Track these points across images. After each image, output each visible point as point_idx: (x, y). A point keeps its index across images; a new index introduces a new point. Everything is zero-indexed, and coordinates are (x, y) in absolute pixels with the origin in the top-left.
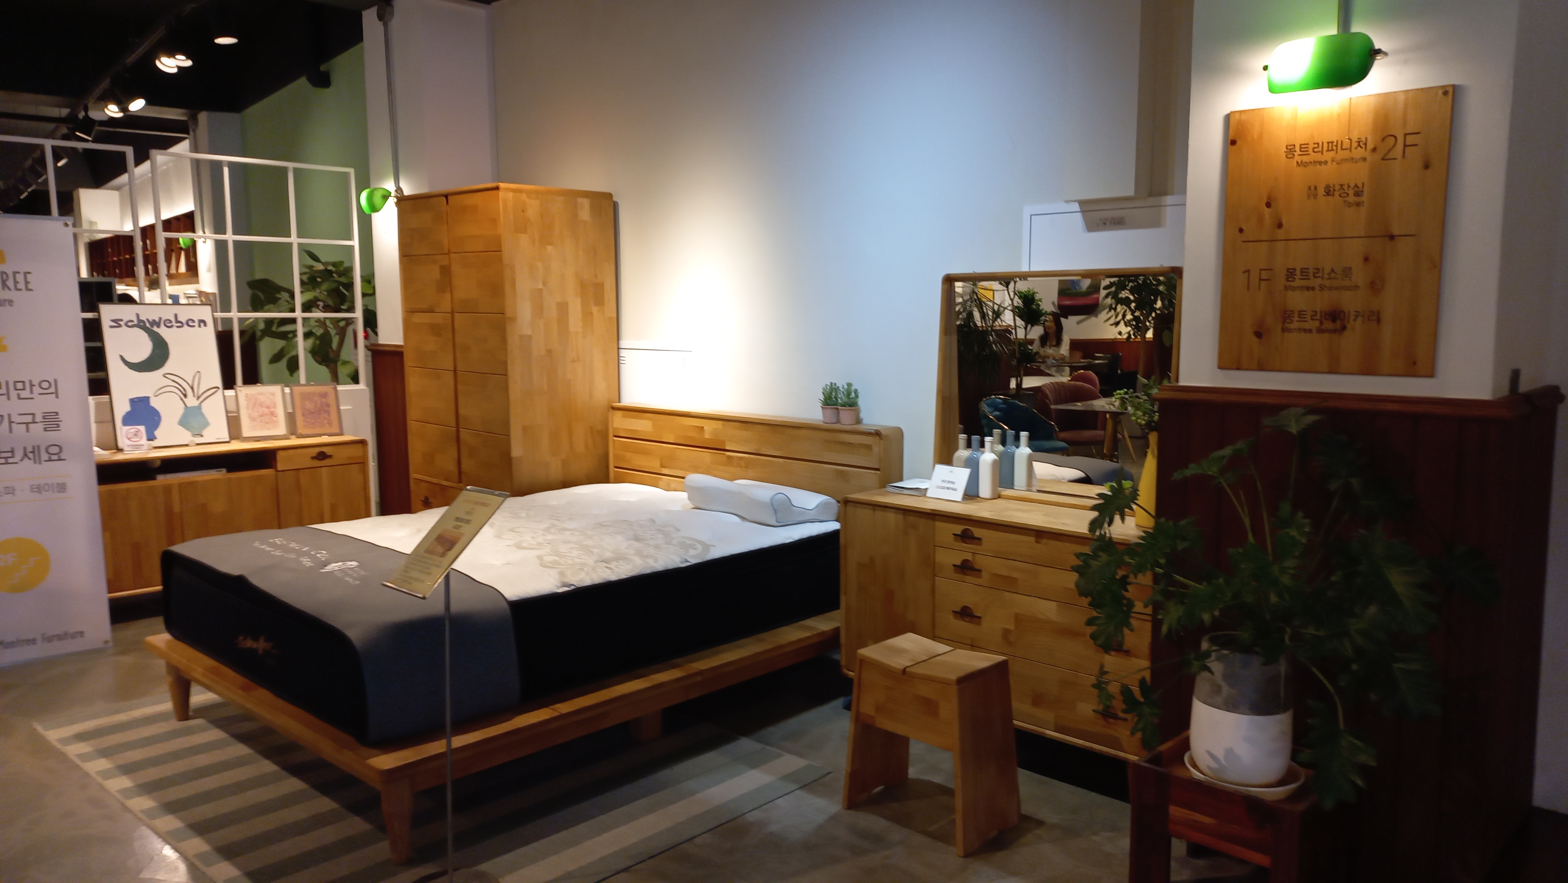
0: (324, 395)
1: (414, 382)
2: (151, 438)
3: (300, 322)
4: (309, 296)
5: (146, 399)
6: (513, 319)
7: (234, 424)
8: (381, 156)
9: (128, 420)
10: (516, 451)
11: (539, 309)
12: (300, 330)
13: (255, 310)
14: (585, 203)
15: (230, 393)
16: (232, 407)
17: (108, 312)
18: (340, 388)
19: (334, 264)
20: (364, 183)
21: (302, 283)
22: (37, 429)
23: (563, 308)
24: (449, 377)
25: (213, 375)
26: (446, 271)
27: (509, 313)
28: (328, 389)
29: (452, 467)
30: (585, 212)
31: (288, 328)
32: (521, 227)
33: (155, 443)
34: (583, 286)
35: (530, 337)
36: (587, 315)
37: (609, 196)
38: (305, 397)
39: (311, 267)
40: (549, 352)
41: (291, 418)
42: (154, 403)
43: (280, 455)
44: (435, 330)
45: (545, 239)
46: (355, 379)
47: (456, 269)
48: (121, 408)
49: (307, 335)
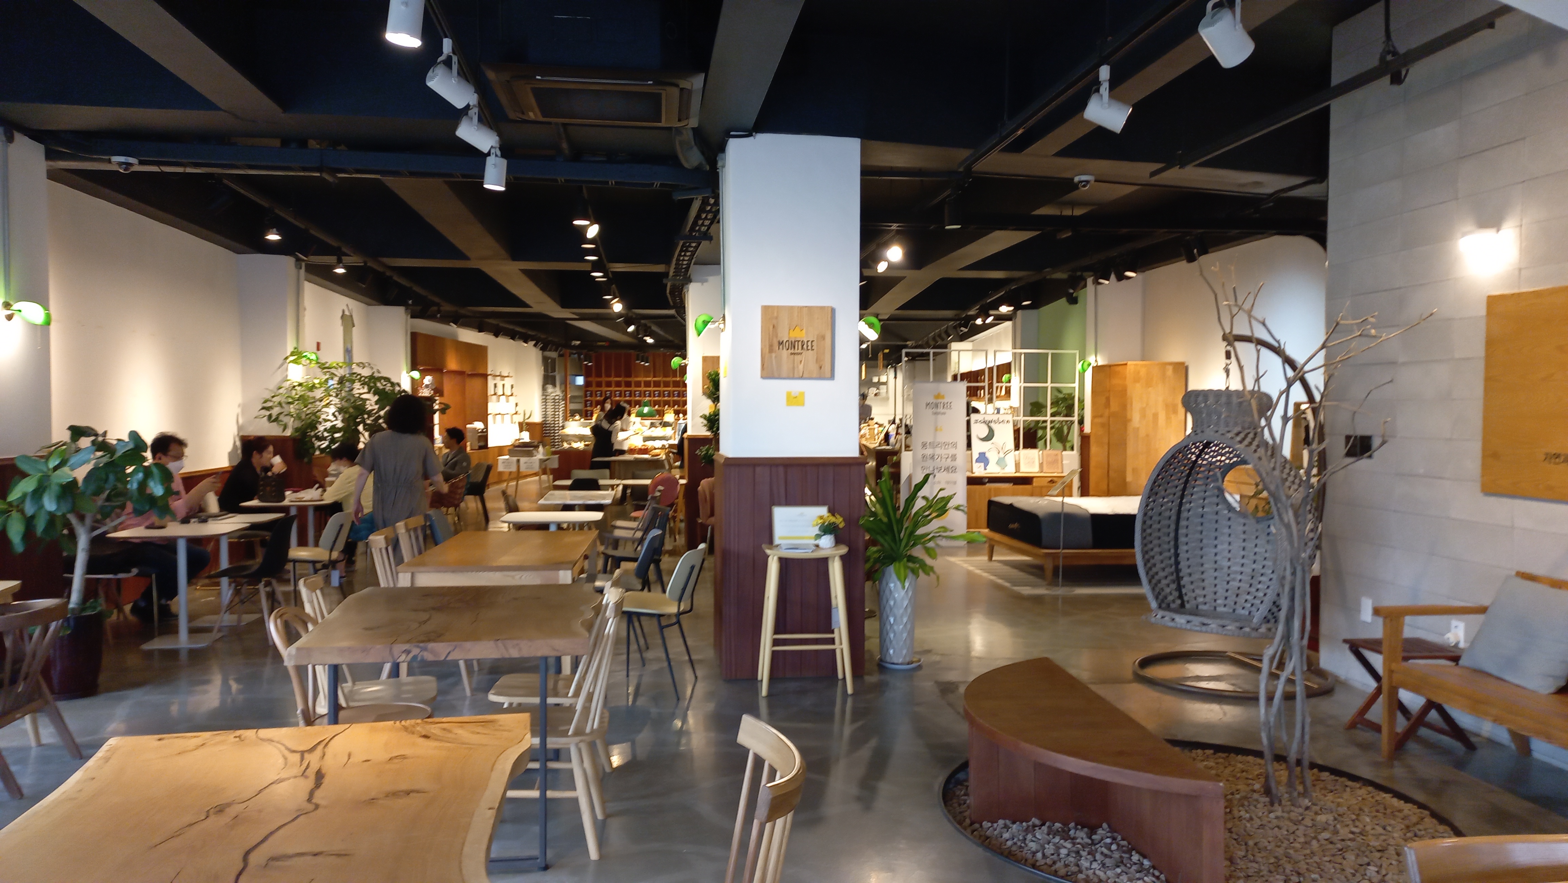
0: (1057, 455)
1: (1094, 449)
2: (985, 469)
3: (1049, 423)
4: (1054, 410)
5: (984, 453)
6: (1130, 420)
7: (1017, 465)
8: (1091, 345)
9: (977, 461)
10: (1129, 478)
11: (1143, 415)
12: (1049, 426)
13: (1032, 416)
14: (1170, 368)
15: (1017, 452)
16: (1017, 459)
17: (974, 417)
18: (1064, 453)
19: (1068, 394)
20: (1083, 358)
21: (1052, 404)
22: (949, 460)
23: (1155, 416)
24: (1106, 447)
25: (1011, 444)
26: (1108, 399)
27: (1129, 417)
28: (1059, 452)
29: (1105, 487)
30: (1170, 371)
31: (1044, 425)
32: (1137, 380)
33: (986, 471)
34: (1167, 406)
35: (1138, 429)
36: (1168, 419)
37: (1183, 363)
38: (1048, 456)
39: (1057, 396)
40: (1147, 436)
41: (1041, 465)
42: (987, 455)
43: (1035, 480)
44: (1103, 425)
45: (1149, 383)
46: (1072, 449)
47: (1111, 399)
48: (975, 456)
49: (1052, 428)
